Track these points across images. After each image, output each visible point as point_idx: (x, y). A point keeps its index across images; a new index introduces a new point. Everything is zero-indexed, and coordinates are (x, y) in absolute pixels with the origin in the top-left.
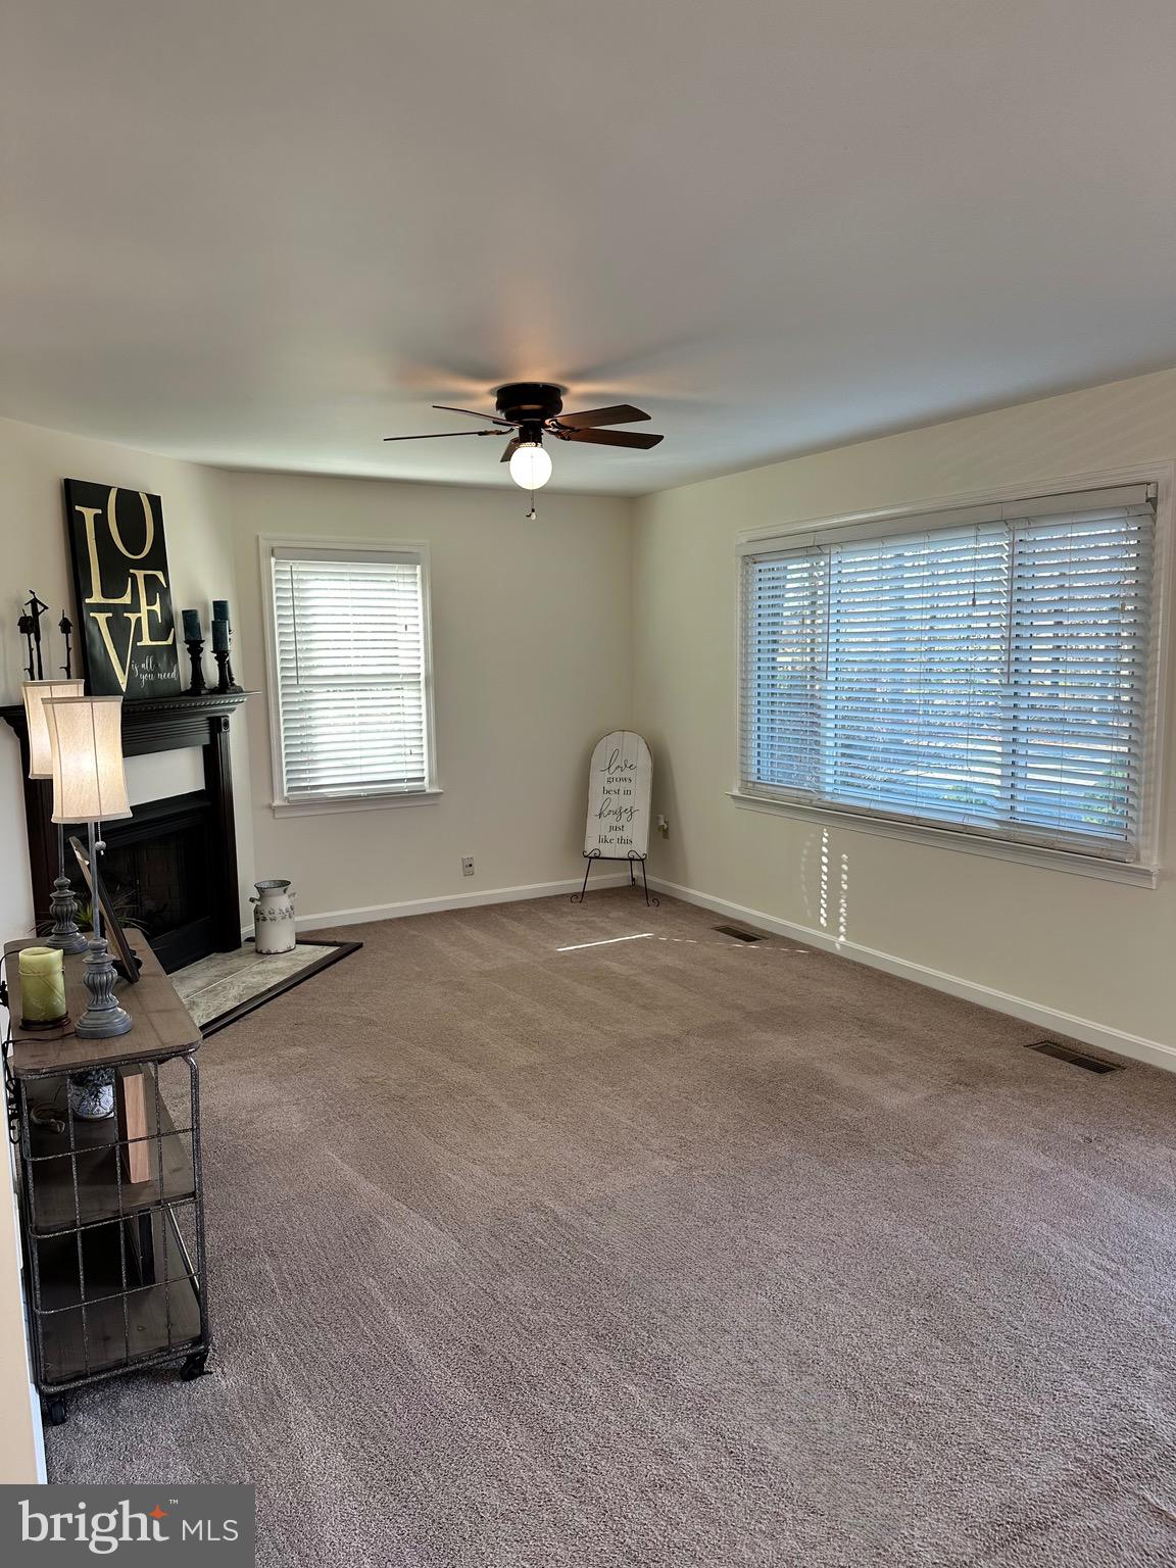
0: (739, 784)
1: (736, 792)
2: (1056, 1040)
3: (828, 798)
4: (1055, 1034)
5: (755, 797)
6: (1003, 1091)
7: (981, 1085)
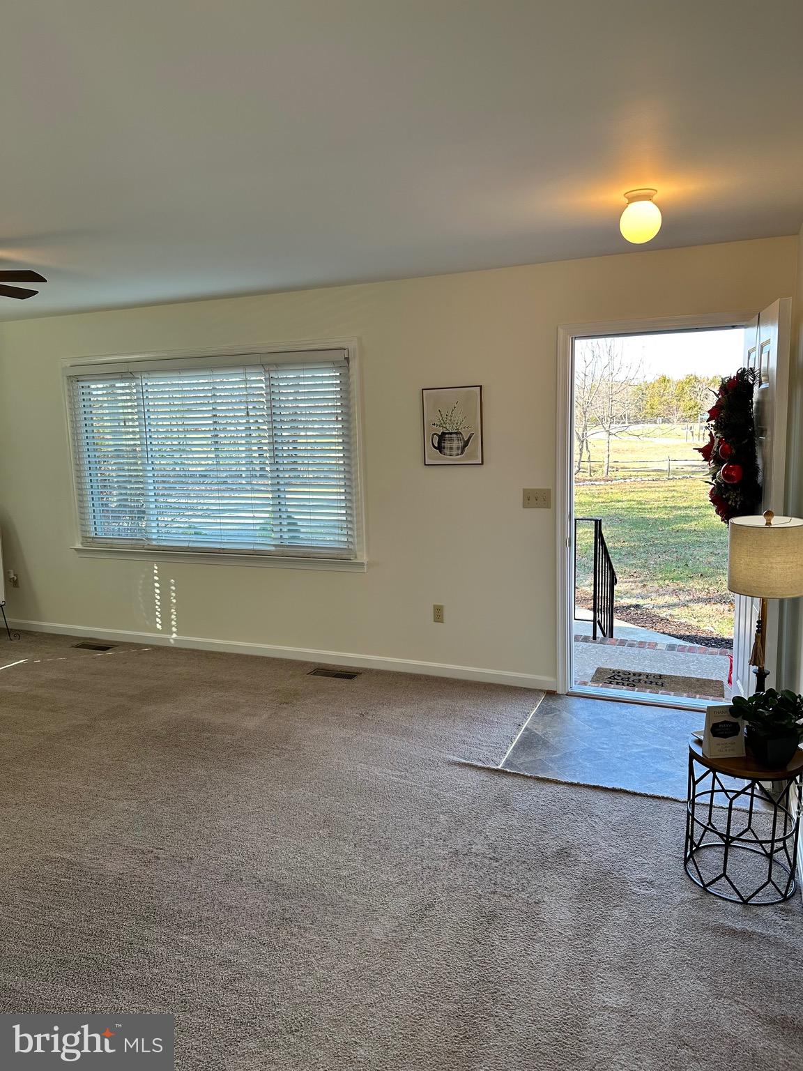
0: (80, 539)
1: (79, 546)
2: (321, 667)
3: (154, 543)
4: (319, 664)
5: (95, 548)
6: (308, 701)
7: (295, 701)
